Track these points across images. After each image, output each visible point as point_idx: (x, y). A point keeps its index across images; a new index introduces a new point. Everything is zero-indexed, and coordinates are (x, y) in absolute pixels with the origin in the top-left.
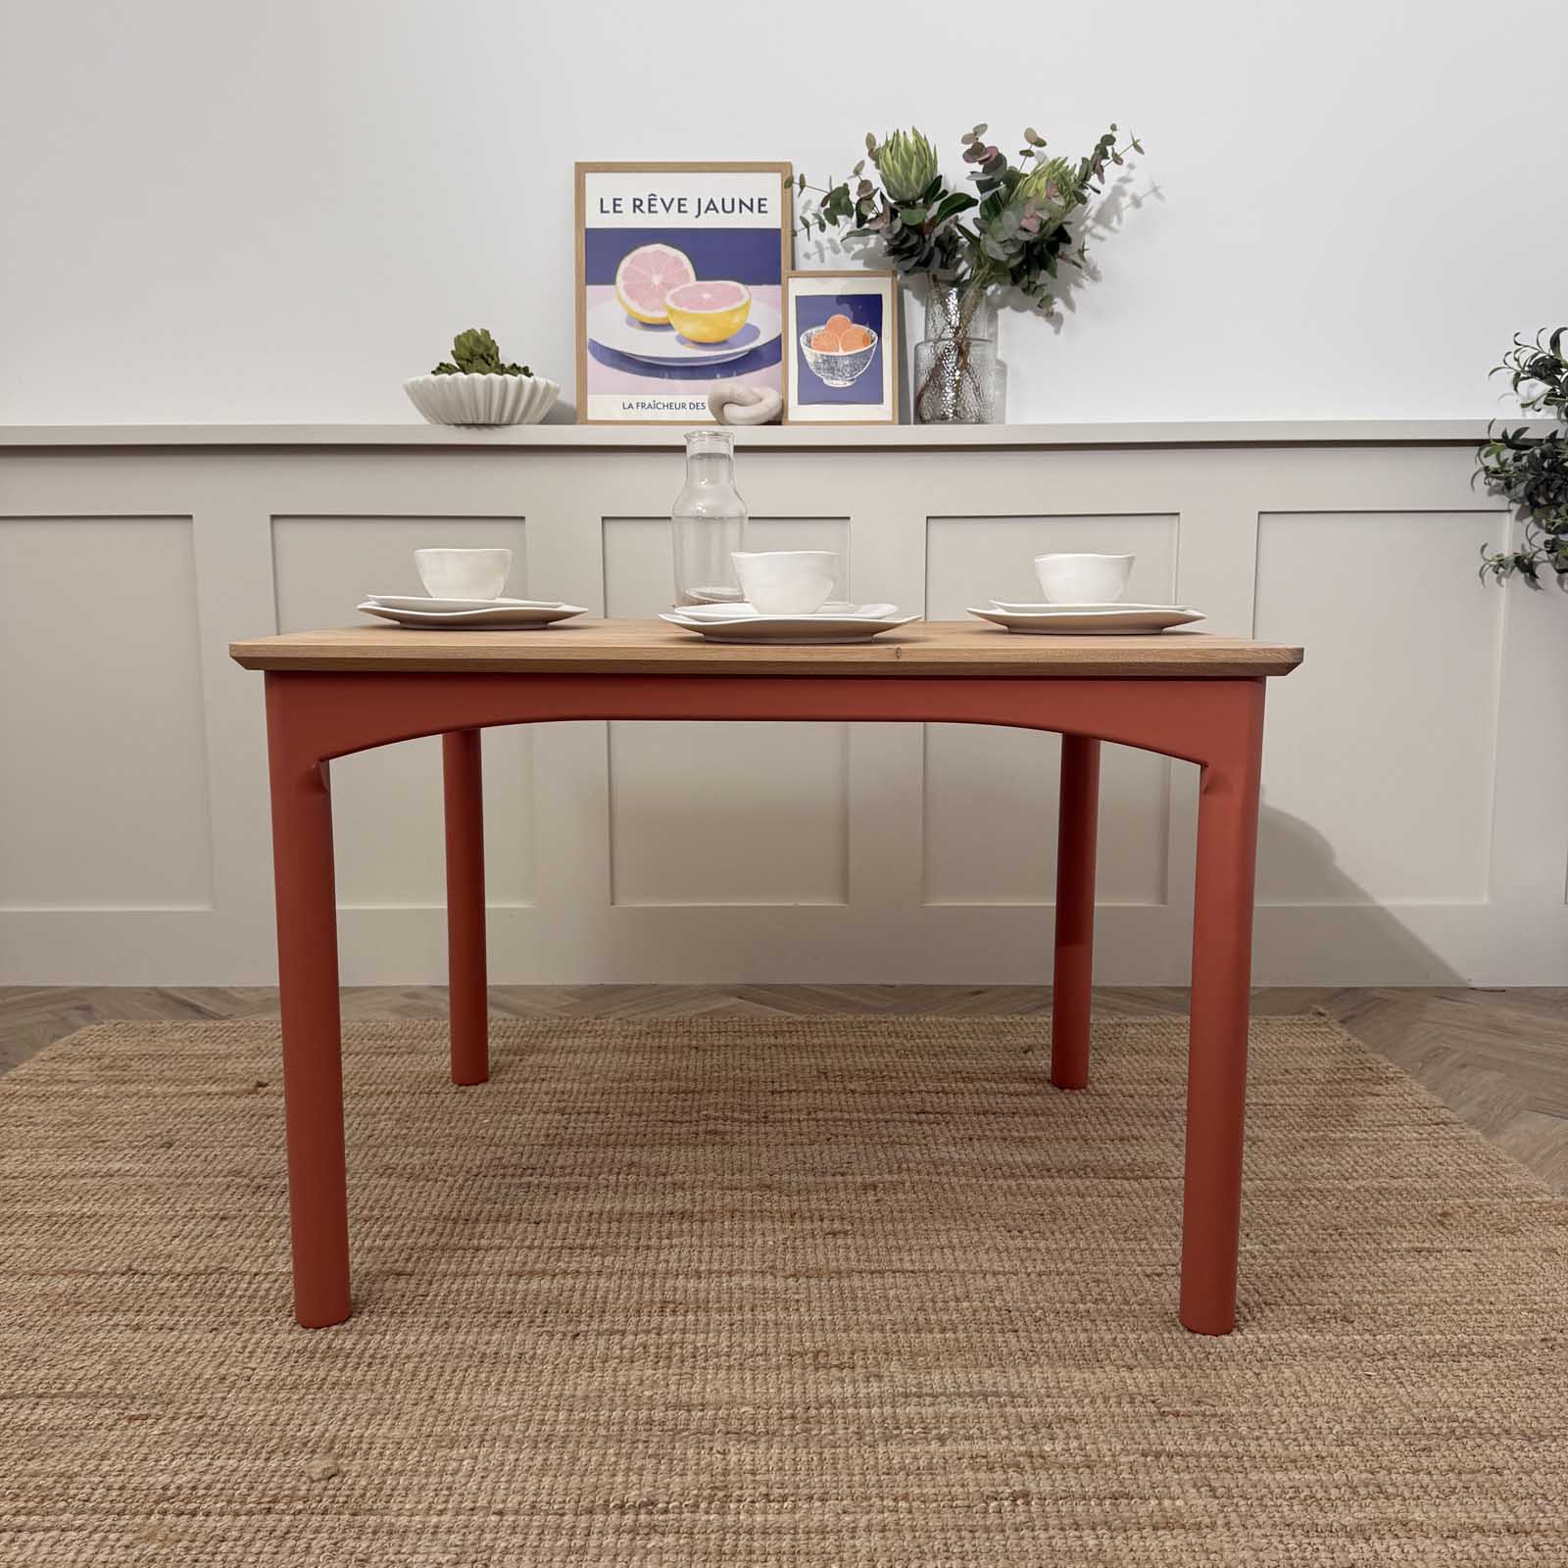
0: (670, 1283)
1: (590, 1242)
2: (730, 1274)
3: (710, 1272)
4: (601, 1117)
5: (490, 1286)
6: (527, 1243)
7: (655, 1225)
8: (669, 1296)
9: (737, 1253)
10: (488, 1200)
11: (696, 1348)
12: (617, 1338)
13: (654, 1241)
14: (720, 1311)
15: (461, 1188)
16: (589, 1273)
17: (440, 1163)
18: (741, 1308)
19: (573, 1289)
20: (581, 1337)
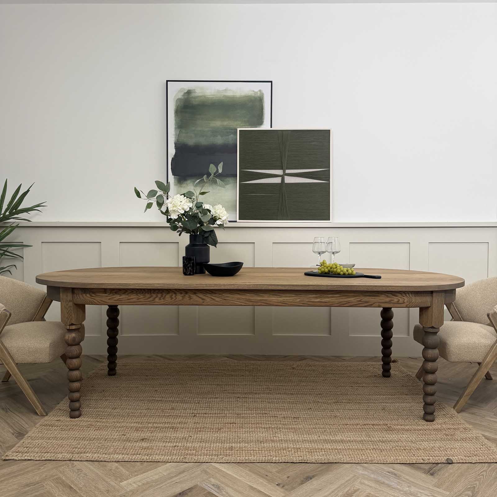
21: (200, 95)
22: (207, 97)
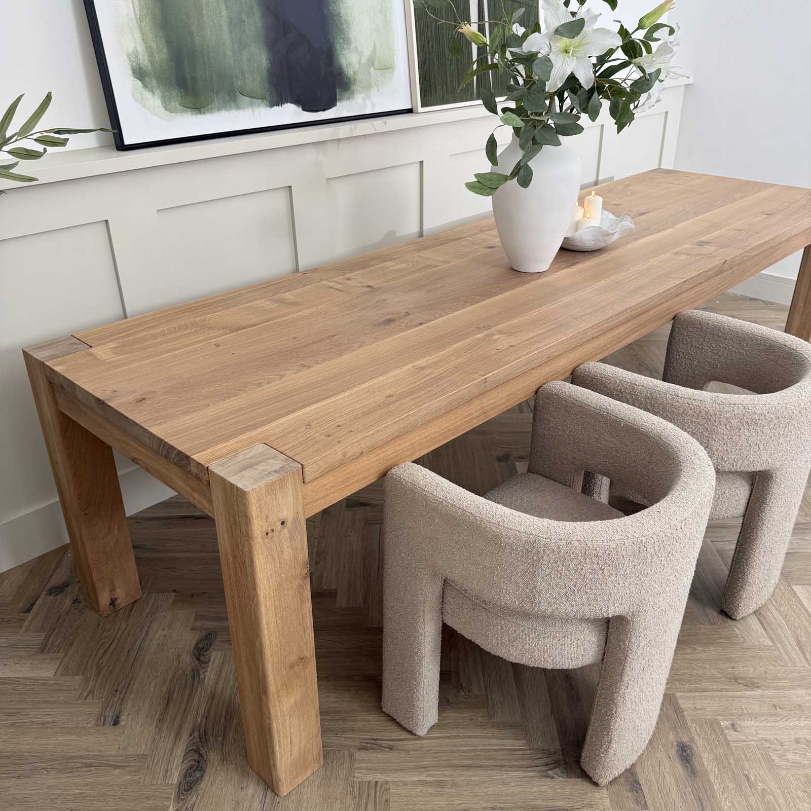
21: (138, 35)
22: (141, 10)
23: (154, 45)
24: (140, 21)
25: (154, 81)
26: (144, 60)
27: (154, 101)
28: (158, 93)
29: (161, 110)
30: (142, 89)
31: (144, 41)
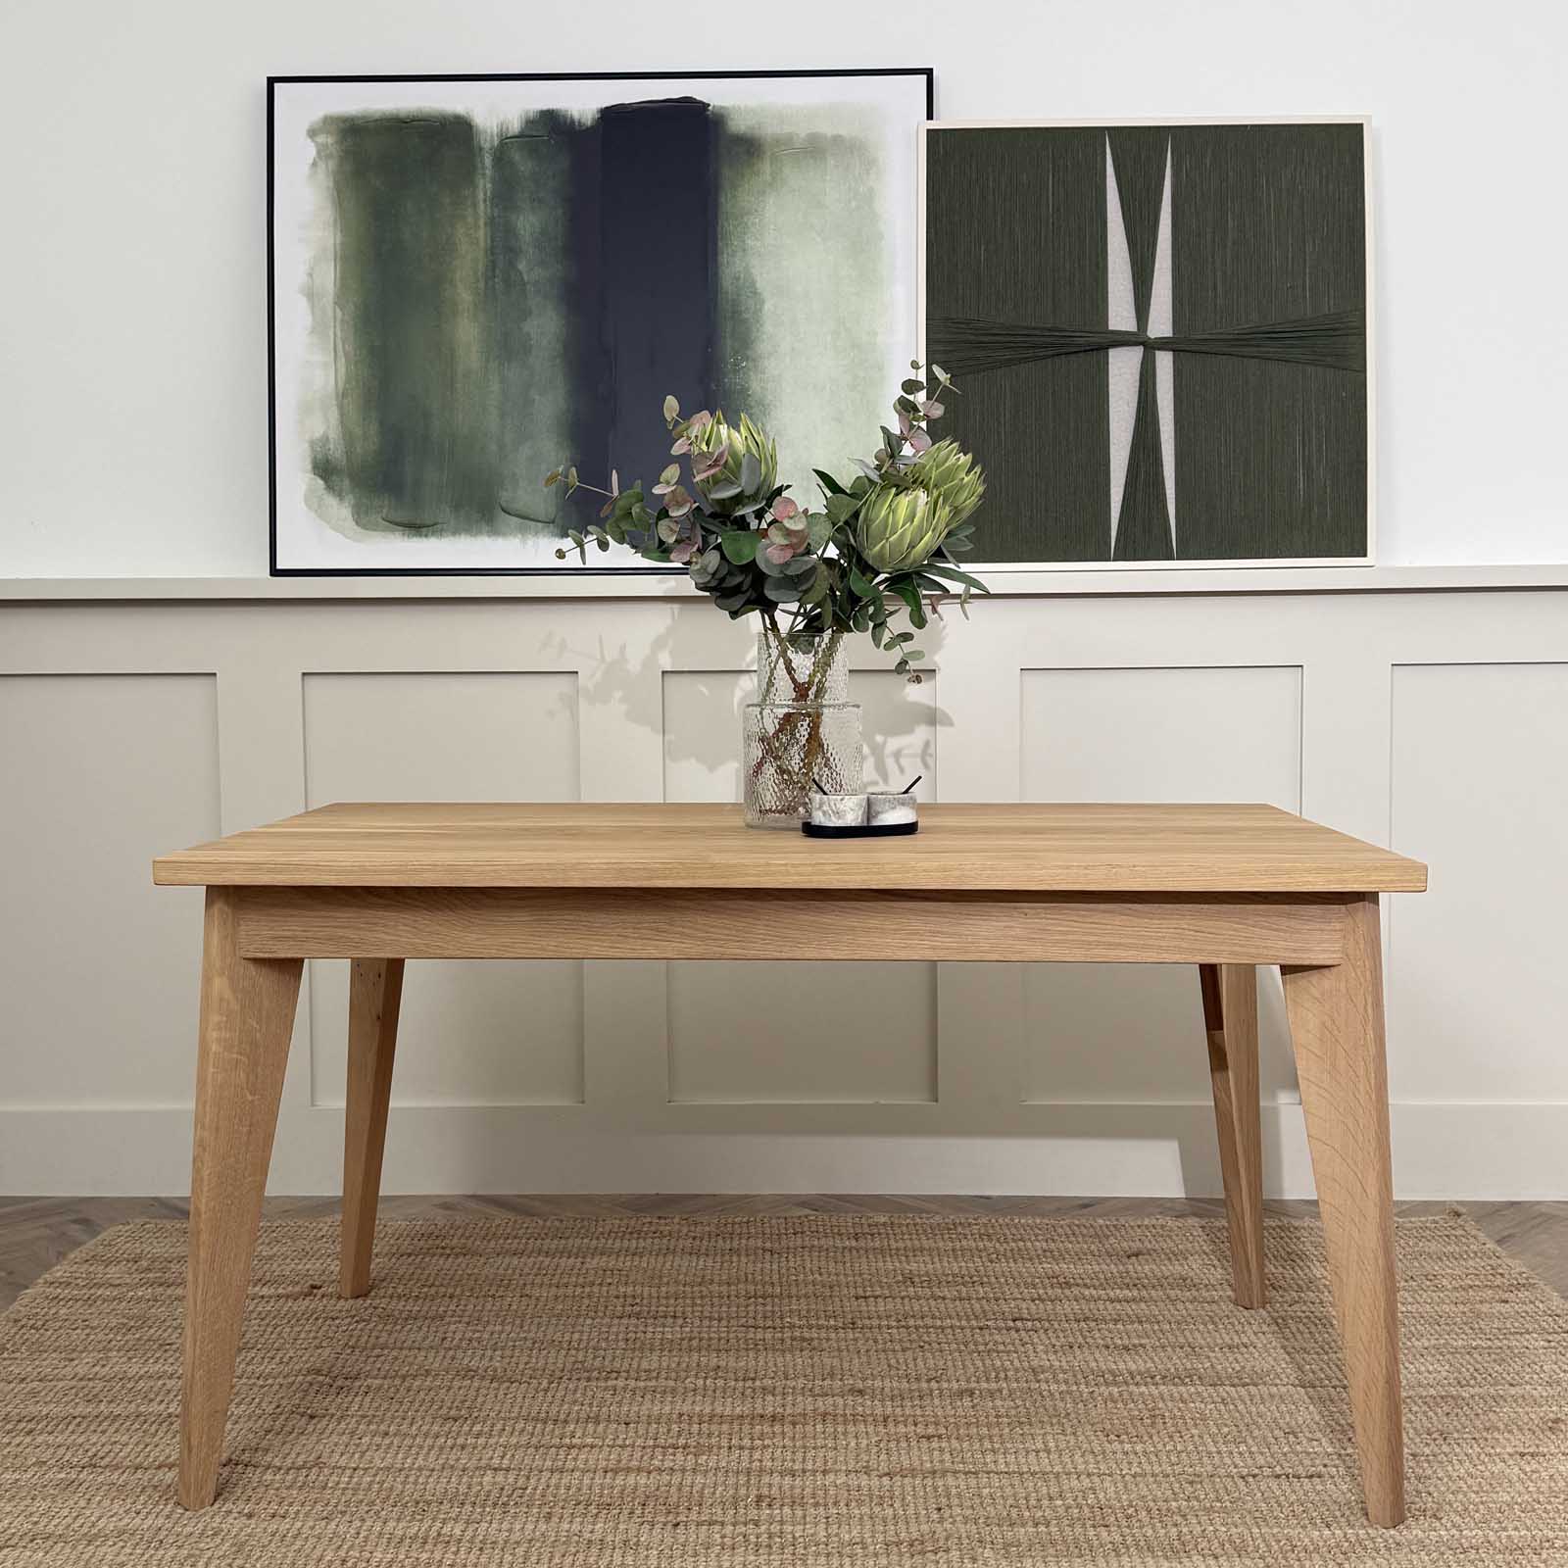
0: (766, 1479)
1: (682, 1442)
2: (825, 1472)
3: (804, 1471)
4: (680, 1321)
5: (586, 1481)
6: (619, 1442)
7: (746, 1428)
8: (765, 1491)
9: (831, 1454)
10: (575, 1402)
11: (794, 1537)
12: (717, 1528)
13: (746, 1442)
14: (816, 1505)
15: (546, 1391)
16: (684, 1470)
17: (521, 1367)
18: (835, 1503)
19: (669, 1485)
20: (681, 1526)
21: (334, 415)
22: (348, 381)
23: (358, 431)
24: (342, 396)
25: (347, 482)
26: (337, 451)
27: (341, 511)
28: (350, 499)
29: (350, 523)
30: (324, 492)
31: (343, 422)
